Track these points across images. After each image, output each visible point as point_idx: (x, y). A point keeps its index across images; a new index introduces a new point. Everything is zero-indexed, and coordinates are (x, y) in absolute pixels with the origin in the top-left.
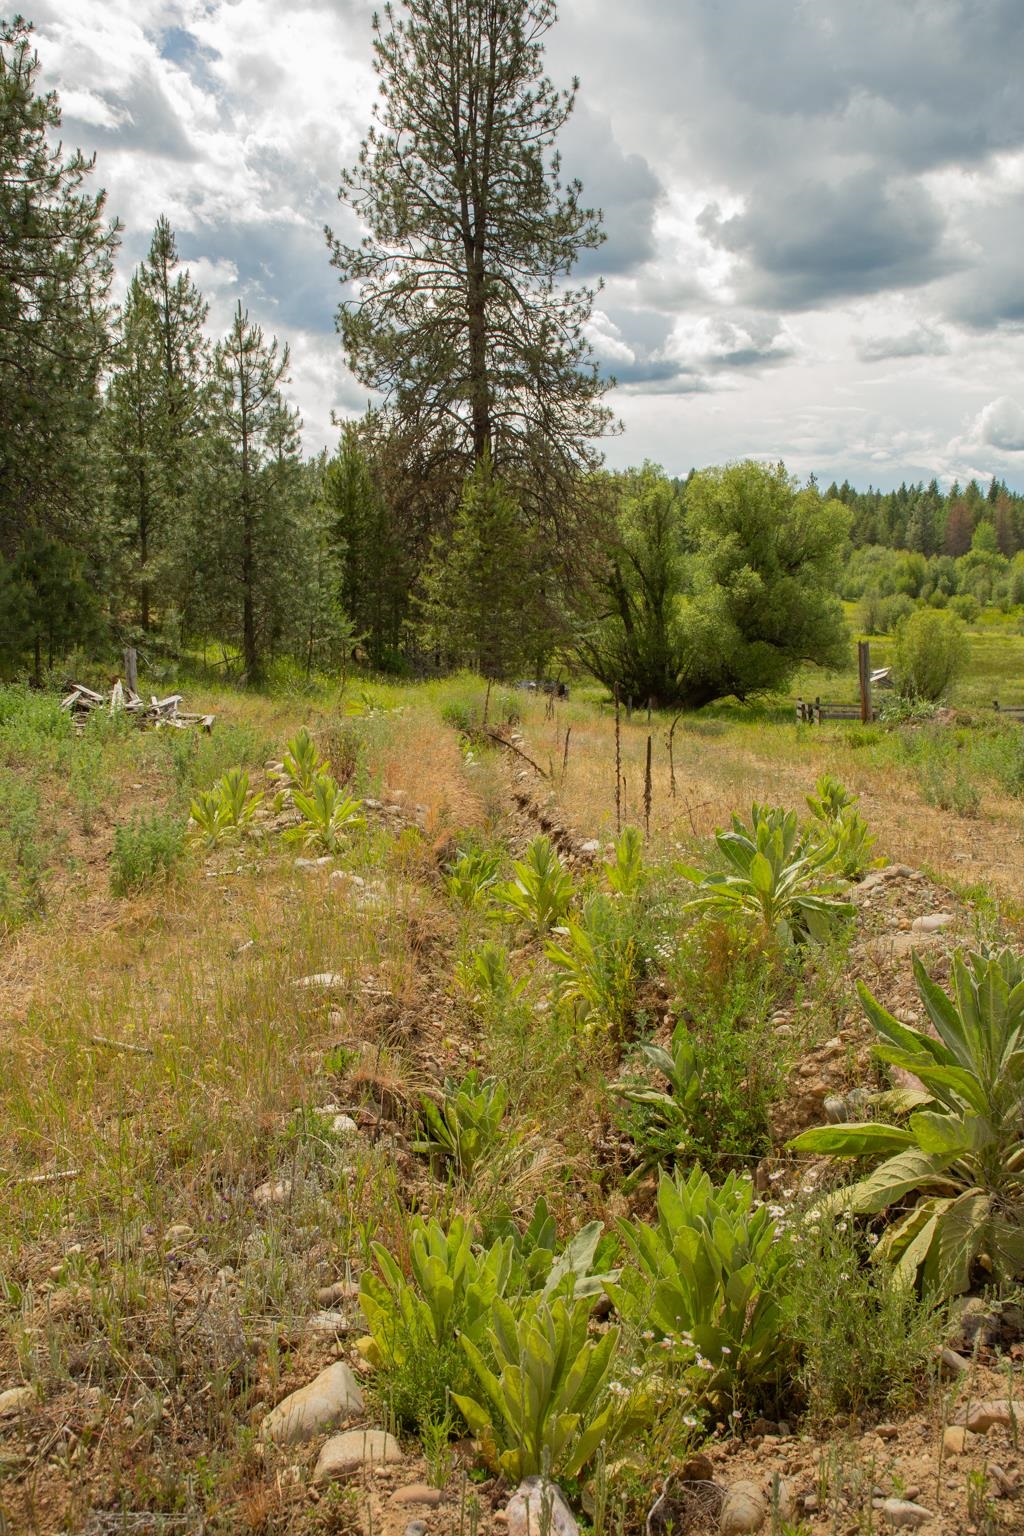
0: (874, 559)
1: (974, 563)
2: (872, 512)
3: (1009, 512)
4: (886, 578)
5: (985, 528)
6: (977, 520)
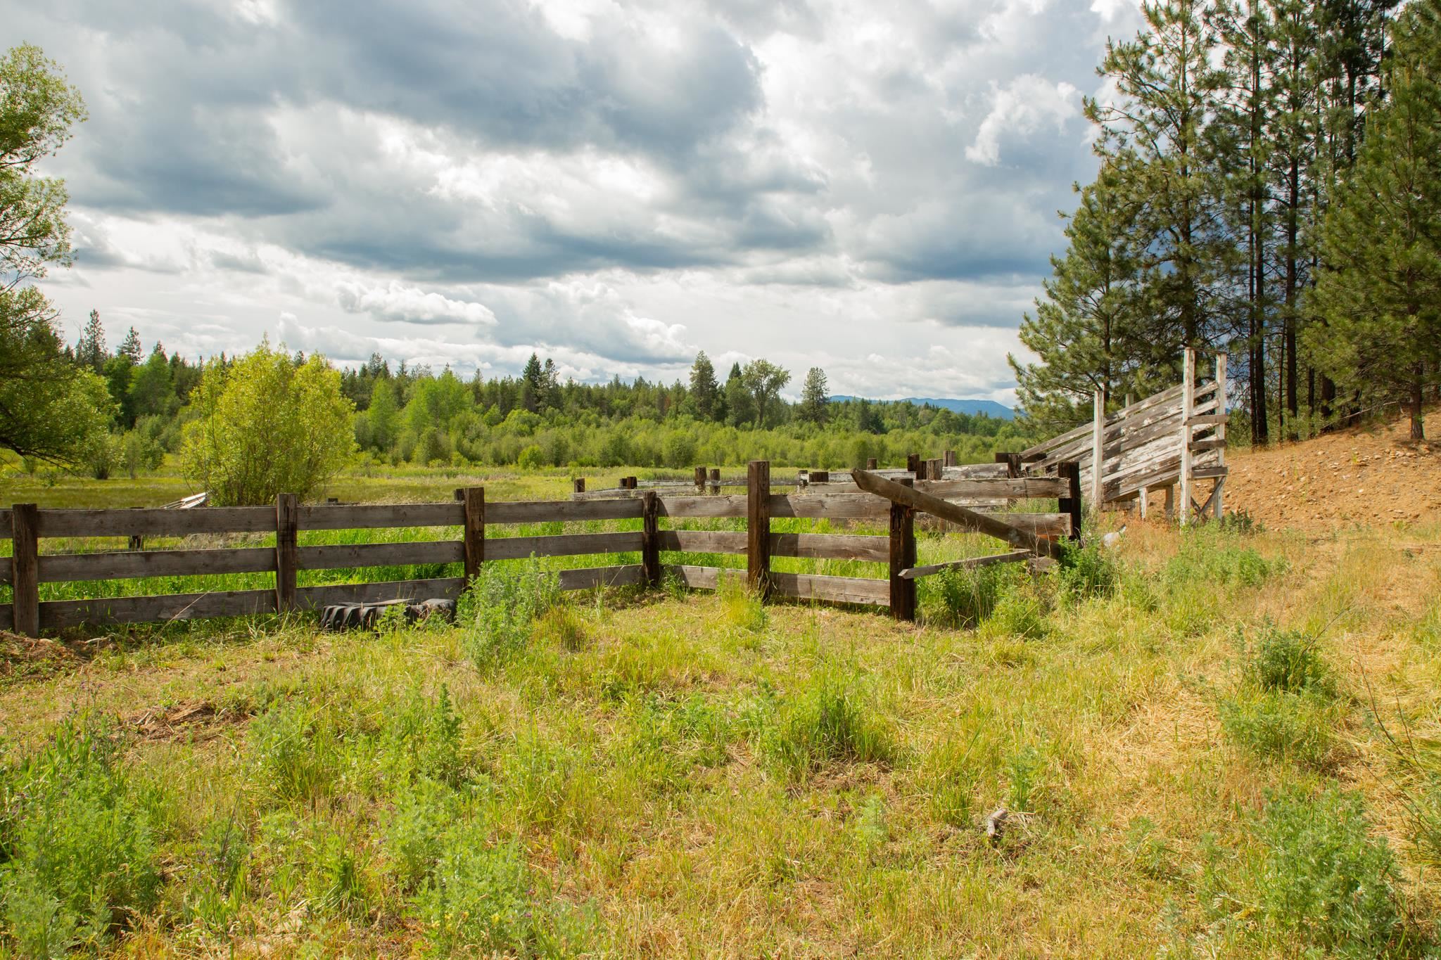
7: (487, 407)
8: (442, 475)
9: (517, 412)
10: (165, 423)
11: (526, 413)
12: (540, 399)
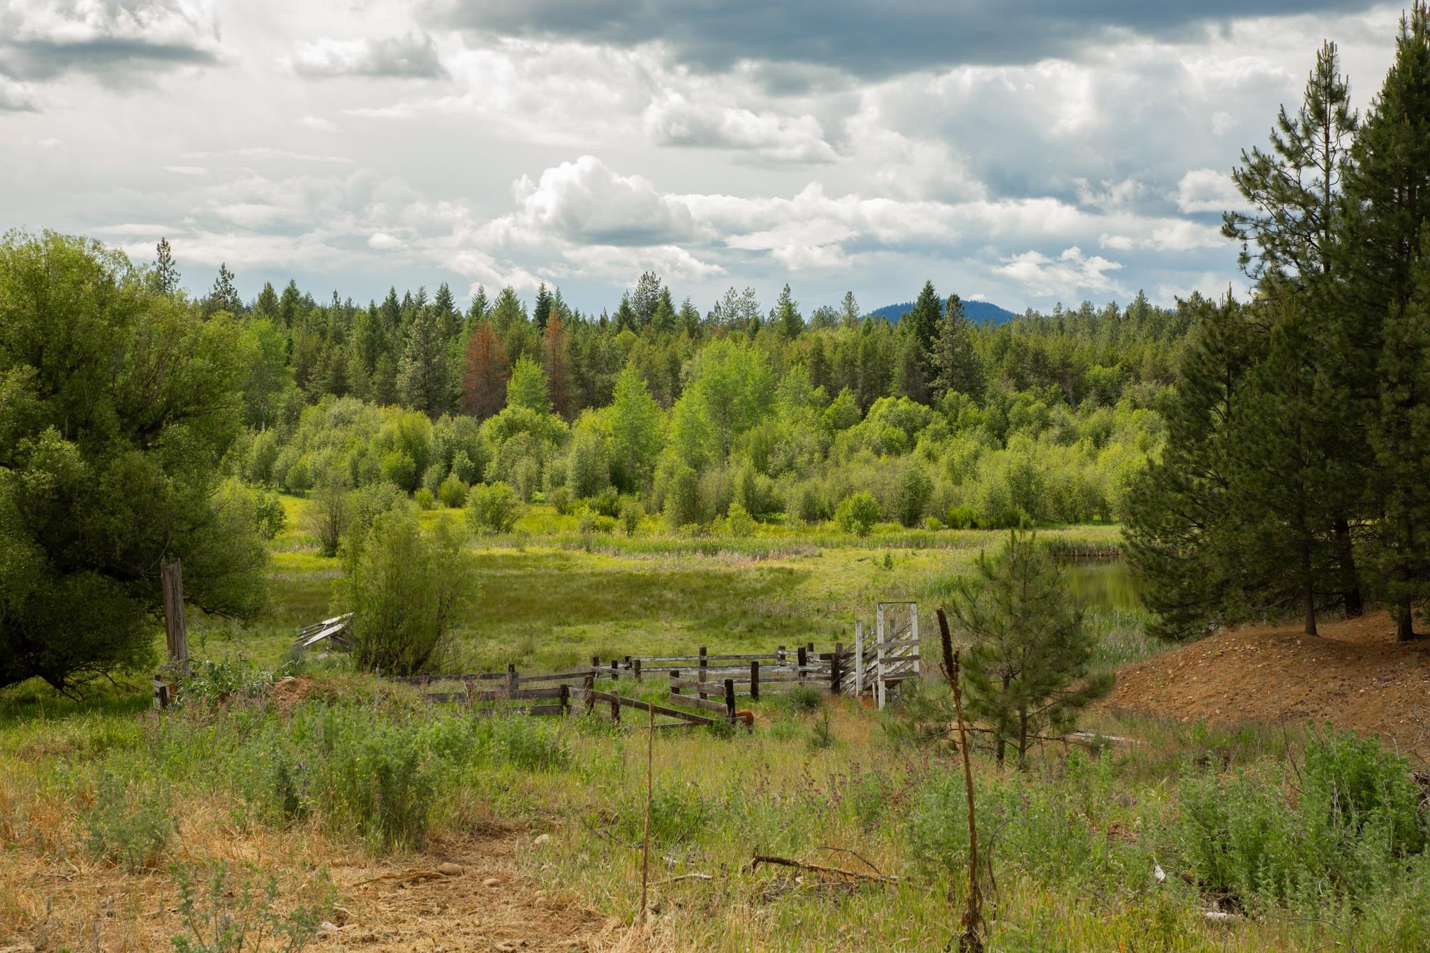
0: (343, 421)
1: (512, 428)
2: (339, 338)
3: (566, 340)
4: (362, 454)
5: (527, 370)
6: (514, 356)
7: (833, 393)
8: (695, 551)
9: (887, 401)
10: (280, 442)
11: (904, 405)
12: (936, 372)
